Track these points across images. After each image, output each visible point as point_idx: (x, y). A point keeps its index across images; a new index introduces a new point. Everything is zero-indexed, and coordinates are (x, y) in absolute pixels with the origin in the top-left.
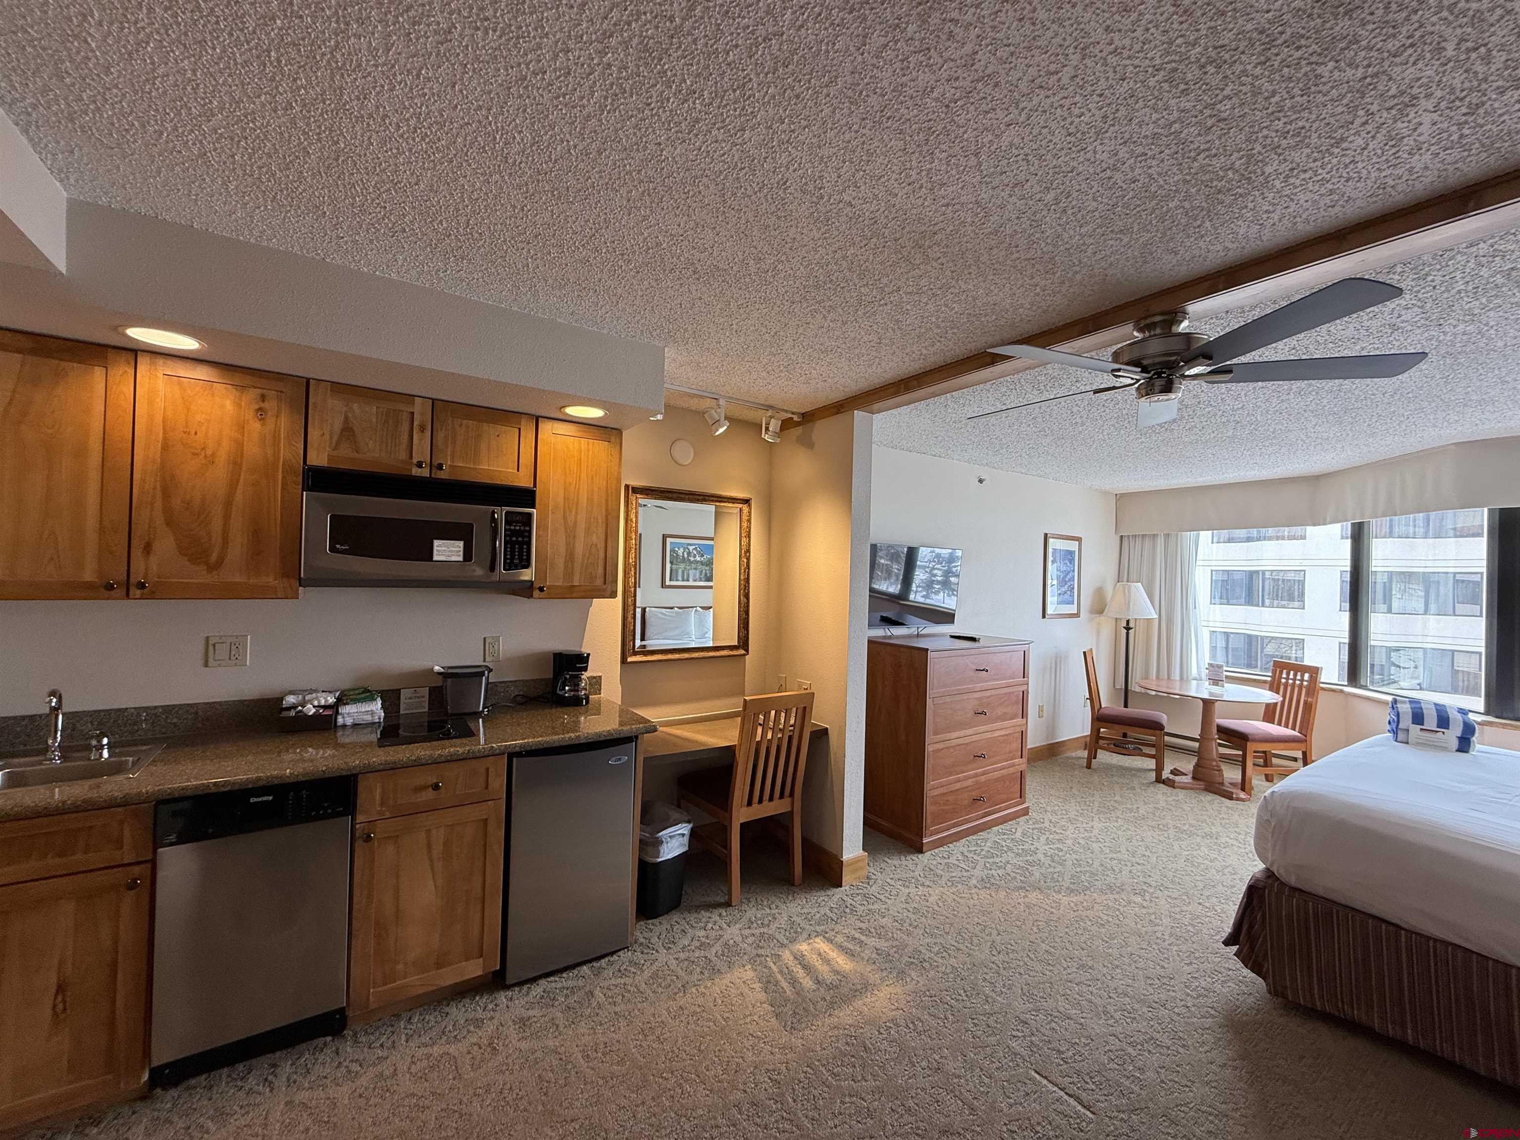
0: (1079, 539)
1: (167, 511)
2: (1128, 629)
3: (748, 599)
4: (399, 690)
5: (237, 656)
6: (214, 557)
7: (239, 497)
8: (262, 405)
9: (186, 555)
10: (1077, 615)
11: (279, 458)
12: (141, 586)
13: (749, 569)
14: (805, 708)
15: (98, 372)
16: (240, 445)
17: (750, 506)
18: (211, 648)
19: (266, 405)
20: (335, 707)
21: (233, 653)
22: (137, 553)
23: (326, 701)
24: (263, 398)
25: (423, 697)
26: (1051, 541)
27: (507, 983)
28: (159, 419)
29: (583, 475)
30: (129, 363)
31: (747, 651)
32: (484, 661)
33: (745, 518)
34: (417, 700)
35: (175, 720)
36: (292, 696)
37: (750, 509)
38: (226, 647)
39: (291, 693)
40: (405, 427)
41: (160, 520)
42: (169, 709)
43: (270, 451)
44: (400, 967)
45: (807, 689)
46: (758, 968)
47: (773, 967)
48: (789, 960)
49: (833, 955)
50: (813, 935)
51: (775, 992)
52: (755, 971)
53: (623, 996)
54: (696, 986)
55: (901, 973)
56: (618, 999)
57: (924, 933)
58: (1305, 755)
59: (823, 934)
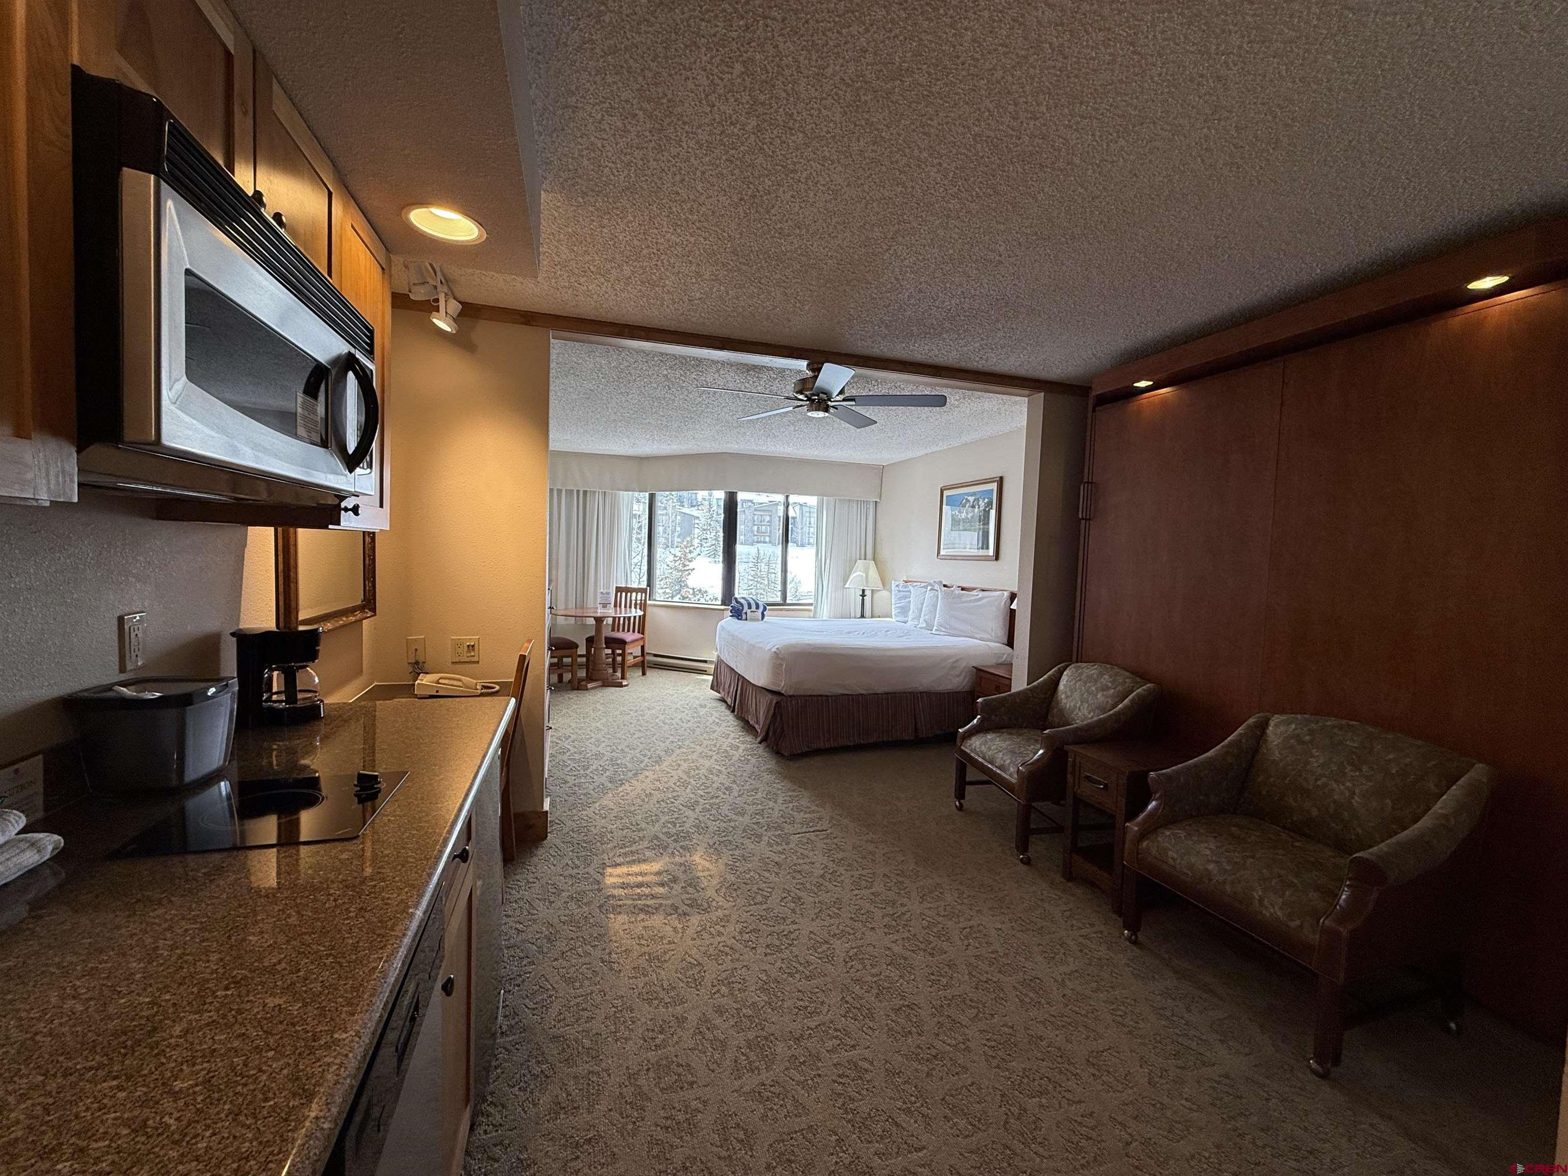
3: (373, 539)
31: (374, 610)
32: (123, 670)
40: (219, 86)
45: (473, 646)
46: (617, 910)
47: (624, 902)
48: (621, 892)
49: (635, 869)
50: (601, 871)
51: (656, 909)
52: (620, 913)
53: (583, 1010)
54: (610, 953)
55: (681, 847)
56: (586, 1014)
57: (648, 823)
58: (643, 647)
59: (604, 866)
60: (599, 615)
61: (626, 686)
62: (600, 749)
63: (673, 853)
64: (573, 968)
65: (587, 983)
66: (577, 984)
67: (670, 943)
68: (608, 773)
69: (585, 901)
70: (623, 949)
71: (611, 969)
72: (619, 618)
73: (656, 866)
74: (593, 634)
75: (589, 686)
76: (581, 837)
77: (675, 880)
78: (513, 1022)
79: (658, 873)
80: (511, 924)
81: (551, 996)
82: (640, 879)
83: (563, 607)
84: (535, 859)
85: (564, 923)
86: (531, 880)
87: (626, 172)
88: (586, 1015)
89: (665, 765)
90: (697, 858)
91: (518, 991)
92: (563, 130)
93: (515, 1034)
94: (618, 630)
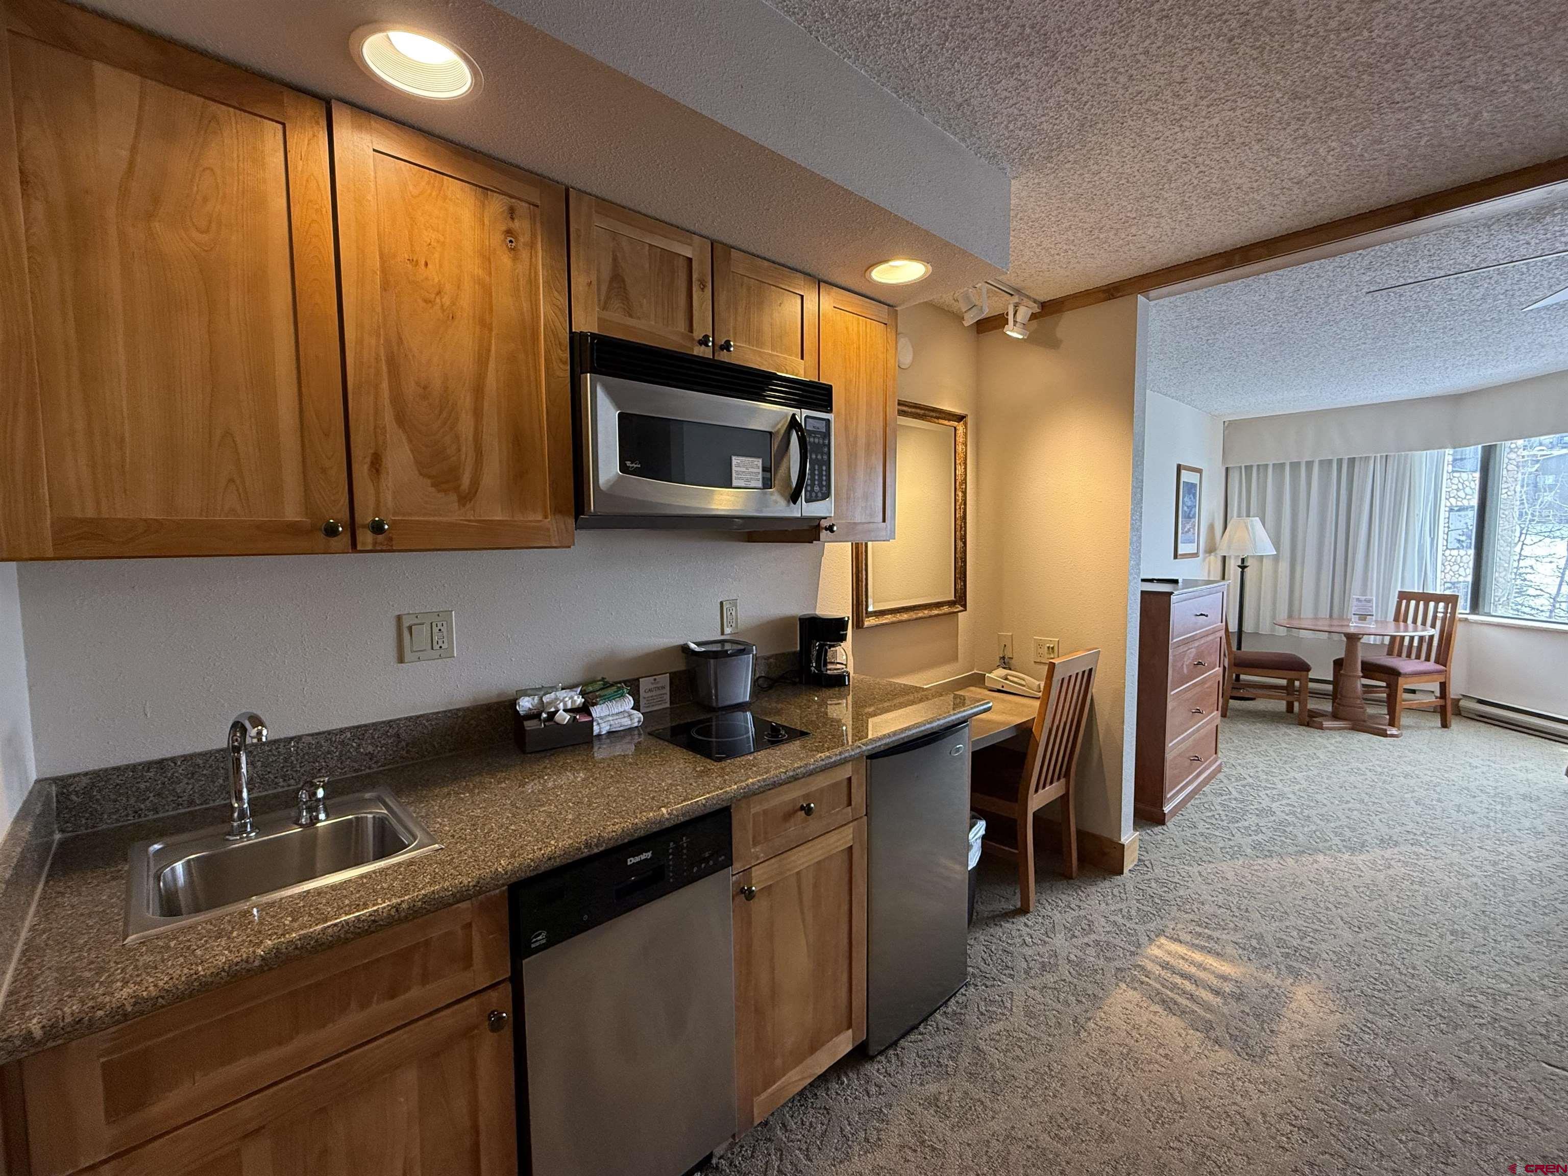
0: (1199, 471)
1: (397, 399)
2: (1243, 567)
3: (965, 543)
4: (638, 680)
5: (440, 644)
6: (466, 481)
7: (492, 381)
8: (511, 225)
9: (429, 477)
10: (1195, 555)
11: (538, 317)
12: (377, 528)
13: (965, 504)
14: (1091, 670)
15: (271, 134)
16: (487, 290)
17: (966, 425)
18: (406, 634)
19: (516, 225)
20: (584, 709)
21: (436, 638)
22: (361, 470)
23: (573, 702)
24: (512, 213)
25: (663, 688)
26: (1183, 472)
27: (871, 1053)
28: (372, 233)
29: (863, 369)
30: (317, 123)
31: (965, 606)
32: (723, 633)
33: (960, 439)
34: (658, 692)
35: (370, 749)
36: (527, 699)
37: (966, 428)
38: (426, 629)
39: (525, 693)
40: (682, 284)
41: (388, 417)
42: (360, 732)
43: (526, 306)
44: (779, 1062)
45: (1053, 648)
46: (1135, 985)
47: (1151, 982)
48: (1157, 970)
49: (1198, 957)
50: (1153, 935)
51: (1184, 1012)
52: (1135, 989)
53: (1020, 1047)
54: (1089, 1019)
55: (1289, 967)
56: (1018, 1052)
57: (1263, 916)
58: (1443, 686)
59: (1161, 933)
60: (1352, 630)
61: (1392, 736)
62: (1274, 805)
63: (1268, 967)
64: (1042, 1007)
65: (1043, 1027)
66: (1033, 1022)
67: (1166, 1056)
68: (1260, 837)
69: (1108, 955)
70: (1107, 1024)
71: (1078, 1033)
72: (1403, 638)
73: (1225, 968)
74: (1342, 655)
75: (1326, 724)
76: (1160, 891)
77: (1239, 997)
78: (959, 1011)
79: (1224, 978)
80: (1024, 933)
81: (1003, 1014)
82: (1193, 970)
83: (1311, 616)
84: (1093, 889)
85: (1069, 961)
86: (1073, 906)
87: (1065, 114)
88: (1018, 1054)
89: (1363, 857)
90: (1301, 993)
91: (983, 991)
92: (976, 124)
93: (952, 1021)
94: (1399, 655)
